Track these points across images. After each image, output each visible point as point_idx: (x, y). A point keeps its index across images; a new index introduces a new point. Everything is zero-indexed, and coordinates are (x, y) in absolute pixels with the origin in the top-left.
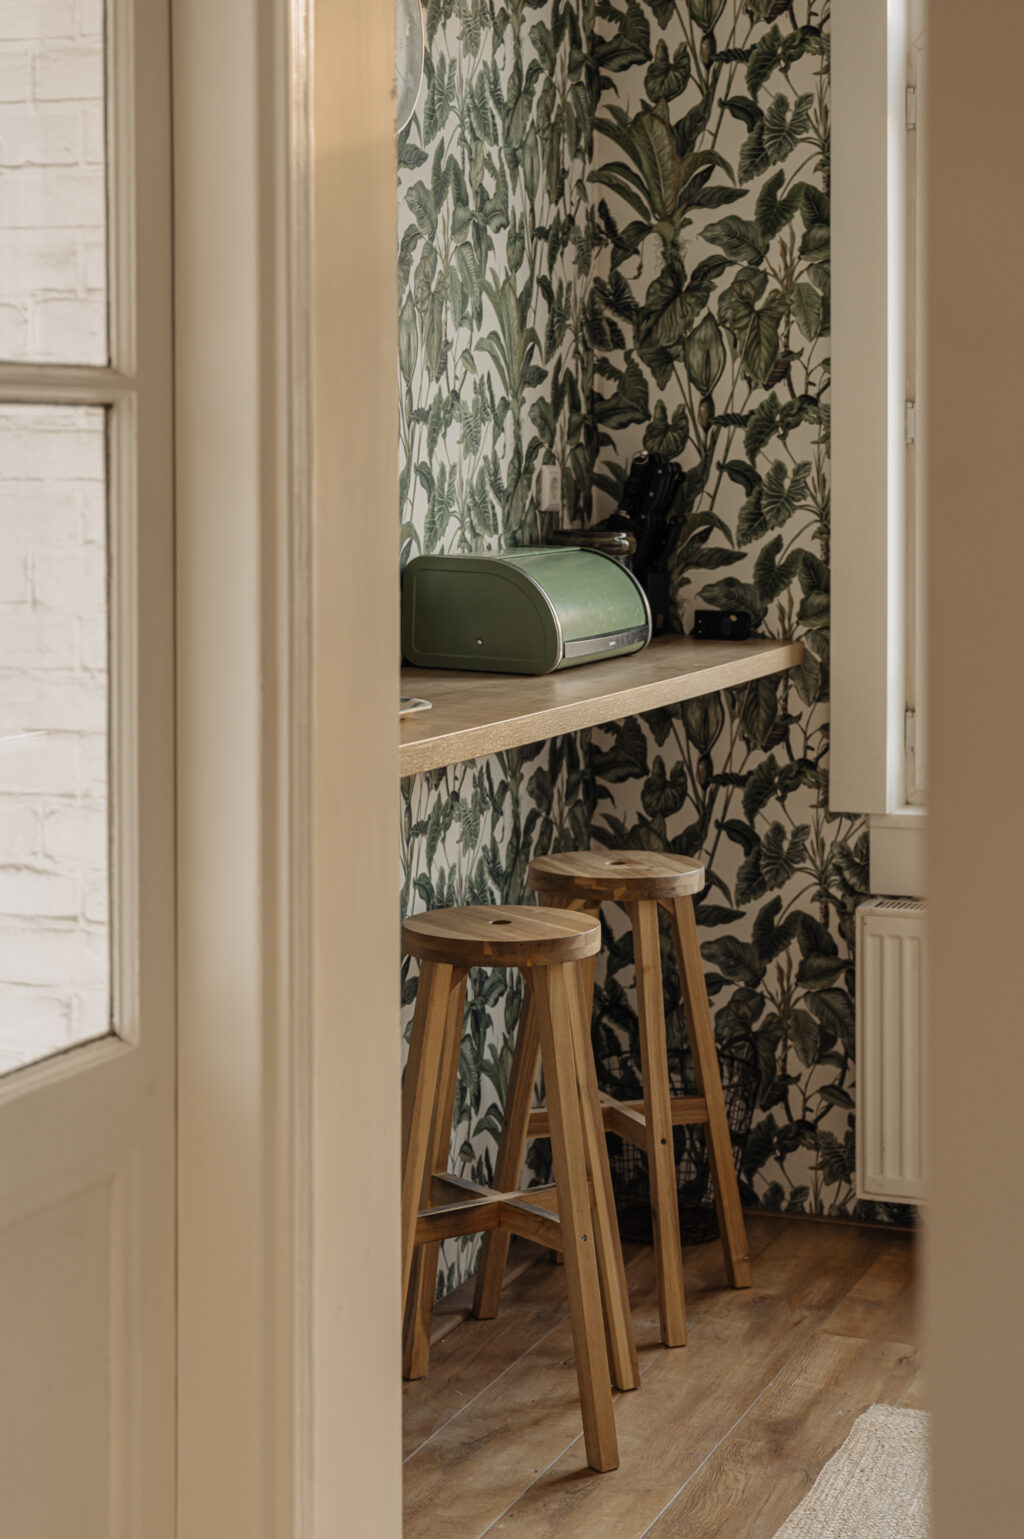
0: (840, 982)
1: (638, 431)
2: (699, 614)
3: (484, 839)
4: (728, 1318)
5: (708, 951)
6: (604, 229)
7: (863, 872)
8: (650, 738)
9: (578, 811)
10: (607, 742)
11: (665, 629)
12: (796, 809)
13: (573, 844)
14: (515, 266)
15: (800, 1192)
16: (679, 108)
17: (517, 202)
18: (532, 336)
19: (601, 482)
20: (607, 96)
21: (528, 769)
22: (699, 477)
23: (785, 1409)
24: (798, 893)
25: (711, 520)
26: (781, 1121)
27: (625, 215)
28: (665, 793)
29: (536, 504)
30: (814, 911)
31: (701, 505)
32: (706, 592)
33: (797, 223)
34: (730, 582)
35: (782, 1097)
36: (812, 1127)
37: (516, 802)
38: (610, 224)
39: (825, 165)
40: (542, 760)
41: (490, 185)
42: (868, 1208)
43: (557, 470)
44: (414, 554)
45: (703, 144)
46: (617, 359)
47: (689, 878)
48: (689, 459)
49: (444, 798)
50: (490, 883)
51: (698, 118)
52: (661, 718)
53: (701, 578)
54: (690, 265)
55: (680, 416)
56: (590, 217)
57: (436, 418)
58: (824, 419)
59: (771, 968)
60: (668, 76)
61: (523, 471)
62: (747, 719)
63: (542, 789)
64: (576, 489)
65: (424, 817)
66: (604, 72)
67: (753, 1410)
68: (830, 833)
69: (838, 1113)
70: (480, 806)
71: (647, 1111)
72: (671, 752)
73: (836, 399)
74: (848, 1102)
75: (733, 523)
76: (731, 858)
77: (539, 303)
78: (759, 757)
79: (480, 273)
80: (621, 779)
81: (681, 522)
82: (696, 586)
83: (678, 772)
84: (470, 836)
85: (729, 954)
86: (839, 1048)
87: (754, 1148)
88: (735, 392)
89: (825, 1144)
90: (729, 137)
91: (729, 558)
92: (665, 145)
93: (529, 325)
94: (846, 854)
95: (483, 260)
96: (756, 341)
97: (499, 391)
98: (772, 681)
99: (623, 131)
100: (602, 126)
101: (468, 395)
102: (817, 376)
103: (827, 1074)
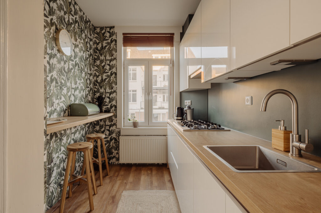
0: (118, 143)
1: (99, 94)
2: (105, 110)
3: (82, 133)
4: (107, 180)
5: (105, 141)
6: (95, 75)
7: (120, 133)
8: (100, 122)
9: (93, 129)
10: (96, 122)
11: (101, 111)
12: (114, 128)
13: (92, 133)
14: (86, 76)
15: (114, 162)
16: (103, 64)
17: (86, 70)
18: (88, 83)
19: (95, 98)
20: (96, 63)
21: (87, 126)
22: (104, 98)
23: (114, 193)
24: (114, 135)
25: (106, 102)
26: (112, 156)
27: (97, 74)
28: (101, 127)
29: (88, 100)
30: (115, 137)
31: (105, 100)
32: (105, 108)
33: (114, 75)
34: (108, 107)
35: (112, 154)
36: (115, 156)
37: (85, 129)
38: (96, 75)
39: (116, 70)
40: (89, 125)
41: (83, 67)
42: (120, 164)
43: (90, 97)
44: (72, 103)
45: (105, 68)
46: (97, 87)
47: (103, 136)
48: (104, 96)
49: (76, 130)
50: (82, 137)
51: (104, 65)
52: (101, 120)
53: (105, 107)
54: (104, 79)
55: (103, 92)
56: (94, 74)
57: (76, 89)
58: (116, 93)
59: (111, 142)
60: (102, 61)
61: (86, 96)
62: (109, 120)
63: (89, 127)
64: (93, 99)
65: (73, 132)
66: (96, 61)
67: (110, 195)
68: (117, 130)
69: (118, 155)
70: (81, 130)
71: (99, 160)
72: (102, 123)
73: (117, 91)
74: (118, 154)
75: (108, 102)
76: (107, 133)
77: (88, 80)
78: (110, 123)
79: (81, 75)
80: (97, 126)
81: (103, 102)
82: (104, 108)
83: (103, 125)
84: (80, 133)
85: (107, 141)
86: (118, 149)
87: (110, 159)
88: (108, 90)
89: (116, 158)
90: (107, 67)
91: (107, 105)
92: (101, 68)
93: (87, 82)
94: (118, 132)
95: (82, 74)
96: (110, 86)
97: (84, 88)
98: (112, 116)
99: (97, 66)
100: (95, 66)
101: (79, 87)
102: (116, 89)
103: (116, 151)
